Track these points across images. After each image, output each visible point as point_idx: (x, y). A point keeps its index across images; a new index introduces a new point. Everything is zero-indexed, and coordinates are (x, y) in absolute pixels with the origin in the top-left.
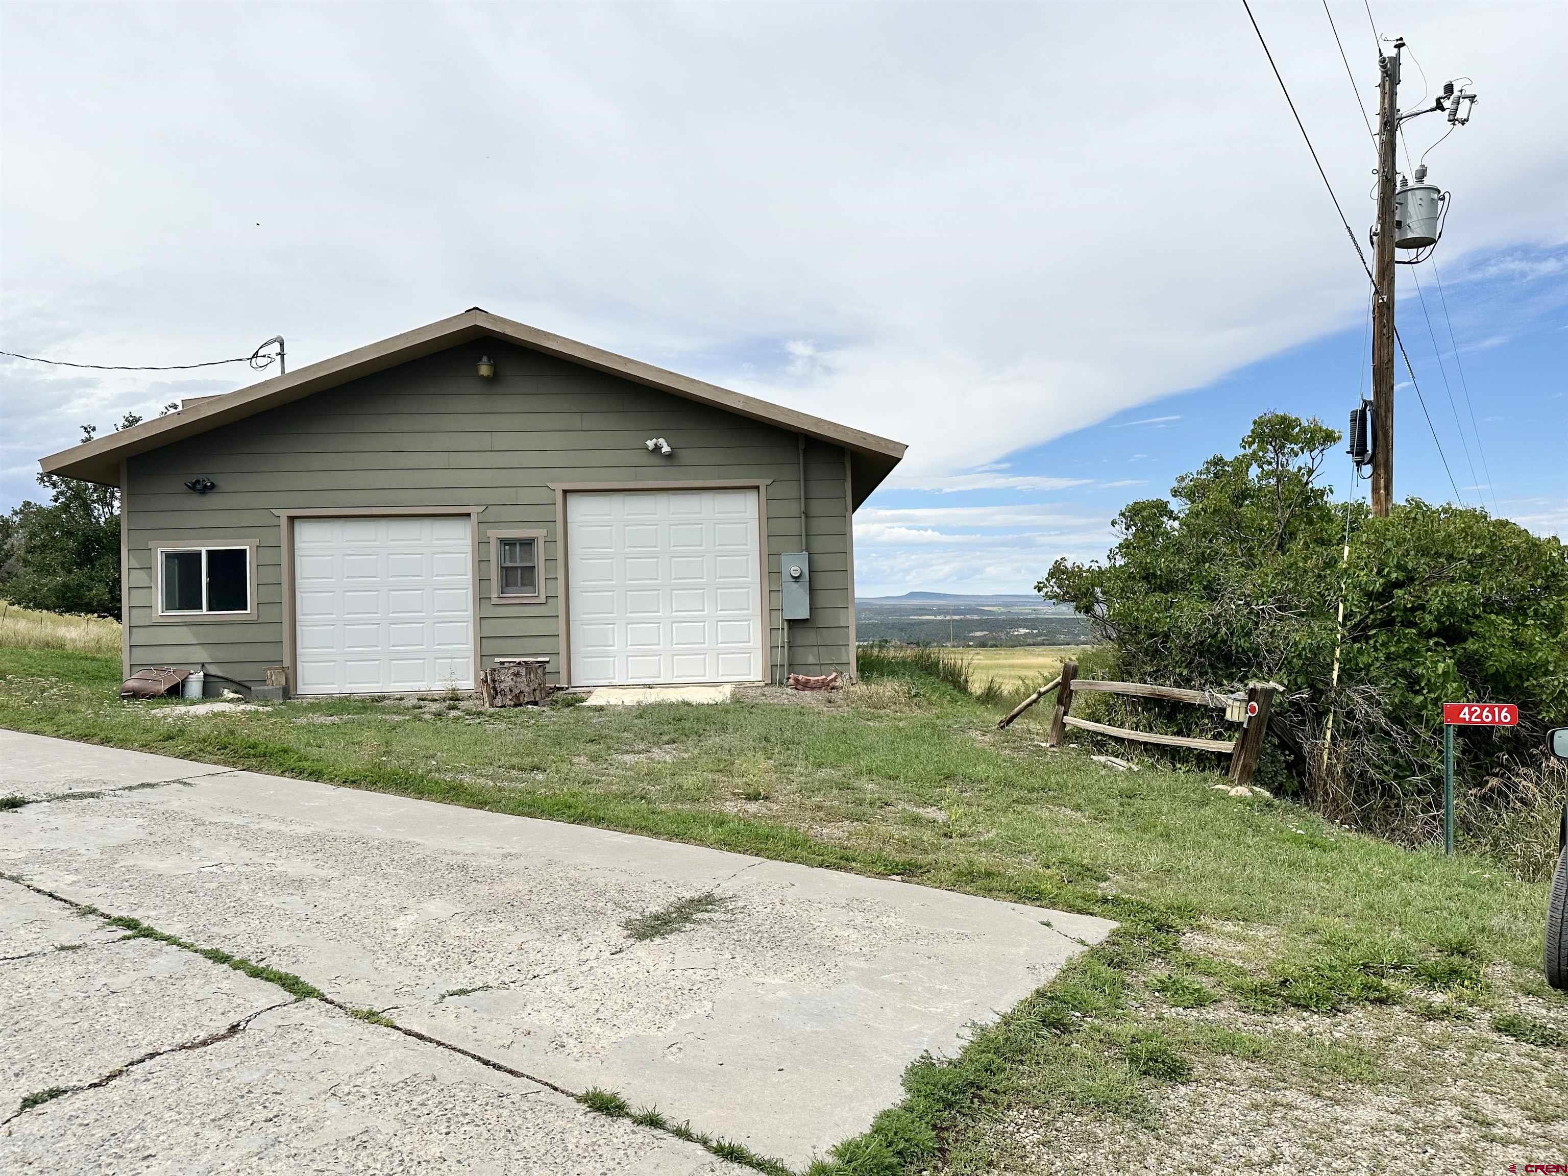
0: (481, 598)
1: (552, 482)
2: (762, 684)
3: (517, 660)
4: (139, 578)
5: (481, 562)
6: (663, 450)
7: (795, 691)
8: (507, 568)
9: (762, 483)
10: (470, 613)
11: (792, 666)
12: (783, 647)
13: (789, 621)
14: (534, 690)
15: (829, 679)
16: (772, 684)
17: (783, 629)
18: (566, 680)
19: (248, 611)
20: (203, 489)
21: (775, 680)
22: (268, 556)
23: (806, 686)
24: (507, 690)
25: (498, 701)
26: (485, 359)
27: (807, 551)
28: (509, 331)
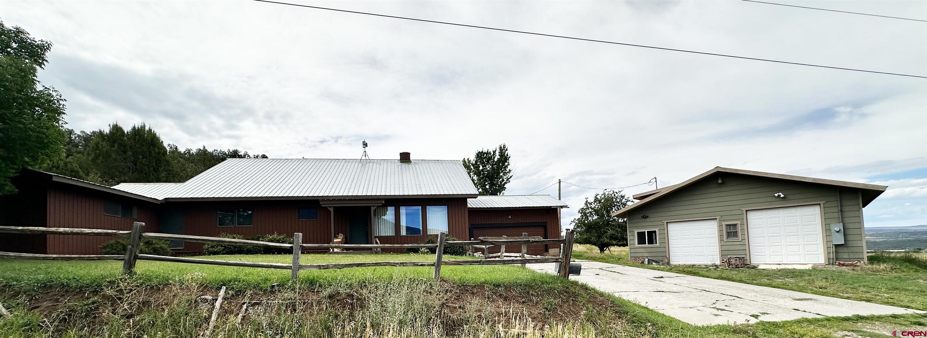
0: (721, 240)
1: (742, 208)
2: (825, 264)
3: (735, 256)
4: (632, 238)
5: (721, 231)
6: (781, 196)
7: (839, 267)
8: (728, 232)
9: (822, 203)
10: (717, 244)
11: (837, 259)
12: (833, 253)
13: (836, 245)
14: (742, 264)
15: (854, 263)
16: (829, 264)
17: (833, 247)
18: (749, 261)
19: (658, 244)
20: (646, 217)
21: (830, 262)
22: (662, 232)
23: (843, 265)
24: (733, 264)
25: (731, 266)
26: (720, 179)
27: (842, 222)
28: (728, 171)
